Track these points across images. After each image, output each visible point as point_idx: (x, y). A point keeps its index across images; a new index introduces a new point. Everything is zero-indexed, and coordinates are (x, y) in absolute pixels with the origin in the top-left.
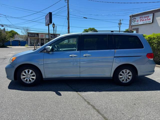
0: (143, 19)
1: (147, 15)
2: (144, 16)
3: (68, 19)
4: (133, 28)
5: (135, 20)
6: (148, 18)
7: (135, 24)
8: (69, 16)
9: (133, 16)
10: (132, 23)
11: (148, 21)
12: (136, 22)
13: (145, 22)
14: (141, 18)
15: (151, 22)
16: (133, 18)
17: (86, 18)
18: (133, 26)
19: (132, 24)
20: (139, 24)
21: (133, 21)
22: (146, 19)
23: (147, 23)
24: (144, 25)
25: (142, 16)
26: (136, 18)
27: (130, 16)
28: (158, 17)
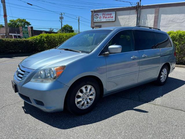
0: (105, 16)
1: (110, 13)
2: (106, 13)
3: (3, 2)
4: (95, 24)
5: (98, 16)
6: (111, 16)
7: (97, 20)
9: (95, 12)
10: (95, 19)
11: (111, 19)
12: (99, 19)
13: (108, 20)
14: (104, 15)
15: (114, 20)
16: (95, 14)
18: (96, 22)
19: (95, 21)
20: (102, 21)
21: (96, 18)
22: (108, 17)
23: (110, 21)
24: (107, 22)
25: (105, 13)
26: (98, 14)
27: (91, 11)
28: (119, 16)
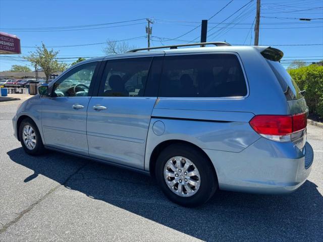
3: (257, 29)
8: (258, 22)
17: (309, 20)
